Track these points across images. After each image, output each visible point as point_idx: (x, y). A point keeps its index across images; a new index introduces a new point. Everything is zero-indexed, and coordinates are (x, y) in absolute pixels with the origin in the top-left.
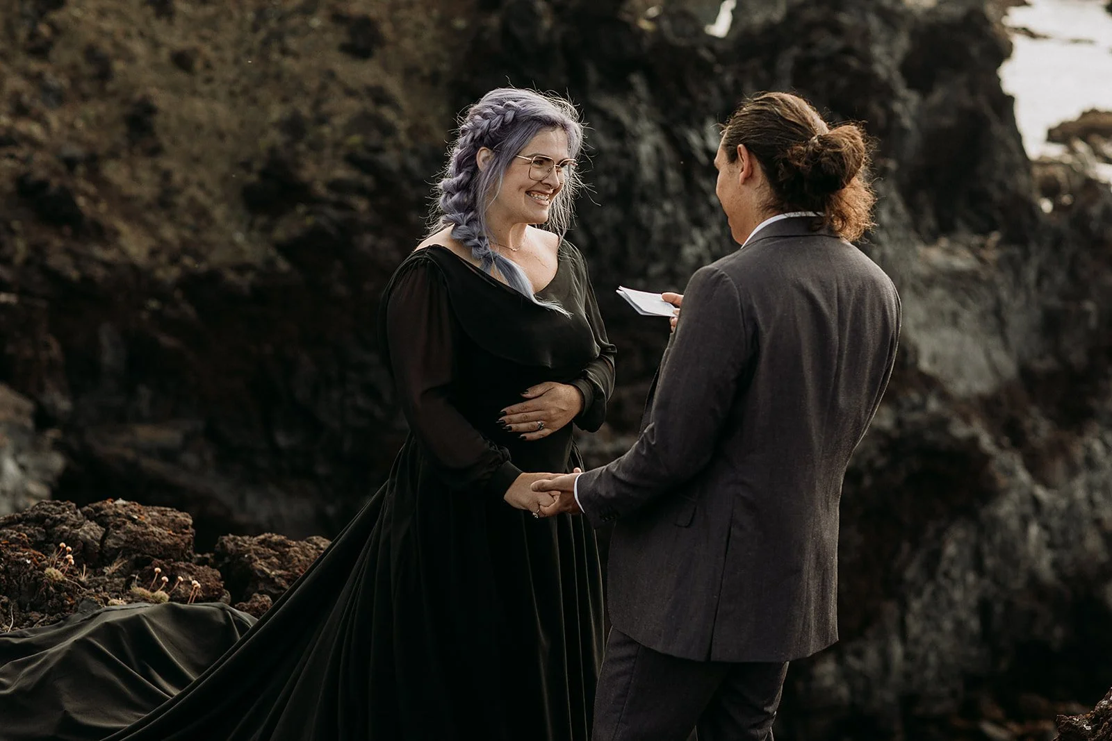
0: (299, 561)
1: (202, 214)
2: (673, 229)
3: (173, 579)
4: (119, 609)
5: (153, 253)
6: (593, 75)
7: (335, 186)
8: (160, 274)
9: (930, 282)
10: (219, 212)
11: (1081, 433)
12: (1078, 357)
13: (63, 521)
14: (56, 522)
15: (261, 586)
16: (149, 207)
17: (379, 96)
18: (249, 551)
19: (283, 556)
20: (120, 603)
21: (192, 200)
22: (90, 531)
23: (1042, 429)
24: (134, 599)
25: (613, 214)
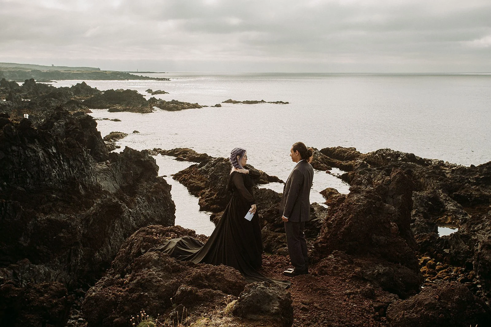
2: (49, 170)
6: (26, 140)
9: (100, 172)
11: (135, 197)
12: (131, 182)
23: (128, 198)
25: (35, 169)
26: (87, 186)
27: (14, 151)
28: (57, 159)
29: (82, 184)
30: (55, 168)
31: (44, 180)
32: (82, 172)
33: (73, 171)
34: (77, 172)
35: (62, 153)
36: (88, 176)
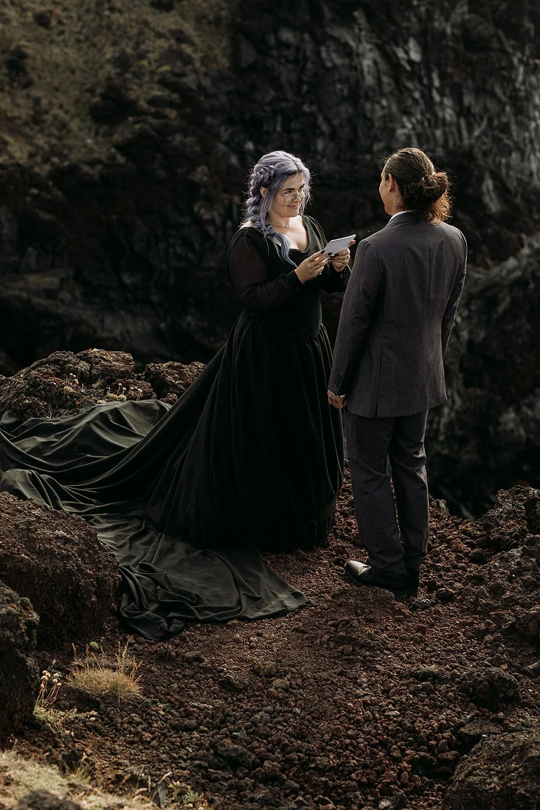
0: (189, 375)
1: (63, 126)
2: (389, 118)
3: (128, 388)
4: (104, 406)
5: (31, 156)
6: (327, 13)
7: (153, 102)
8: (37, 170)
10: (74, 125)
13: (69, 362)
14: (66, 363)
15: (171, 389)
16: (26, 124)
17: (180, 37)
18: (163, 372)
19: (180, 373)
20: (103, 402)
21: (55, 117)
22: (83, 366)
24: (110, 400)
25: (346, 110)
26: (512, 185)
27: (286, 45)
28: (421, 83)
29: (496, 177)
30: (407, 113)
31: (370, 150)
32: (501, 135)
33: (470, 130)
34: (484, 133)
35: (439, 66)
36: (522, 152)
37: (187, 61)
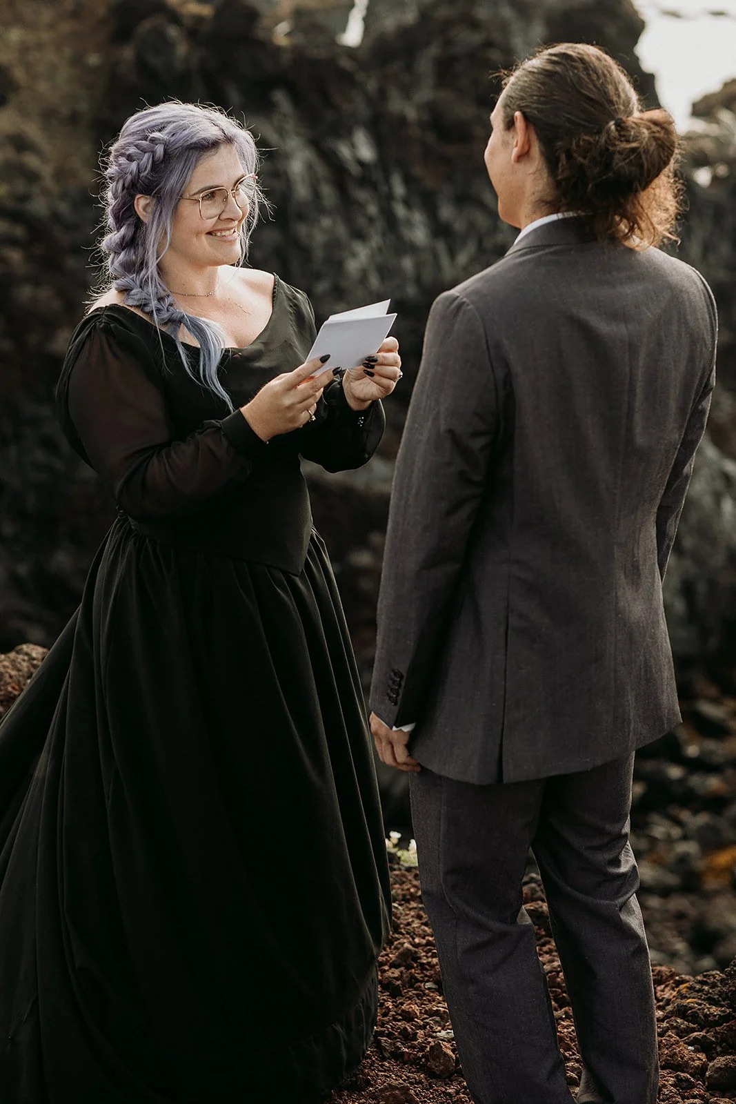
2: (334, 245)
17: (20, 143)
28: (377, 192)
30: (359, 235)
33: (452, 254)
37: (32, 177)
